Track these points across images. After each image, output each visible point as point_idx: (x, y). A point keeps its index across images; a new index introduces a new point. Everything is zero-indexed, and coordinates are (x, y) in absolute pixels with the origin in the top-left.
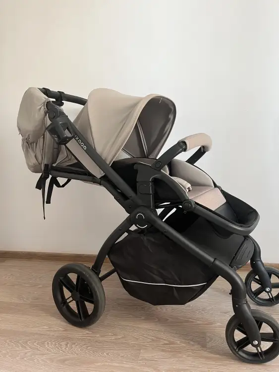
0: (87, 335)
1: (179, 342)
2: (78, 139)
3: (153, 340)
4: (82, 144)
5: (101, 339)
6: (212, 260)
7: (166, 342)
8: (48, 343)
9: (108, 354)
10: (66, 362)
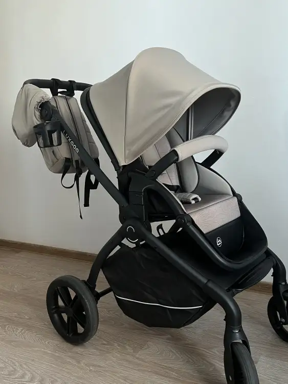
2: (71, 141)
4: (75, 147)
6: (205, 281)
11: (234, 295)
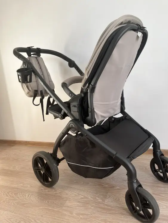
0: (41, 190)
1: (90, 197)
3: (76, 195)
5: (48, 193)
6: (114, 152)
7: (82, 197)
8: (19, 194)
9: (48, 202)
10: (25, 205)
11: (131, 160)
